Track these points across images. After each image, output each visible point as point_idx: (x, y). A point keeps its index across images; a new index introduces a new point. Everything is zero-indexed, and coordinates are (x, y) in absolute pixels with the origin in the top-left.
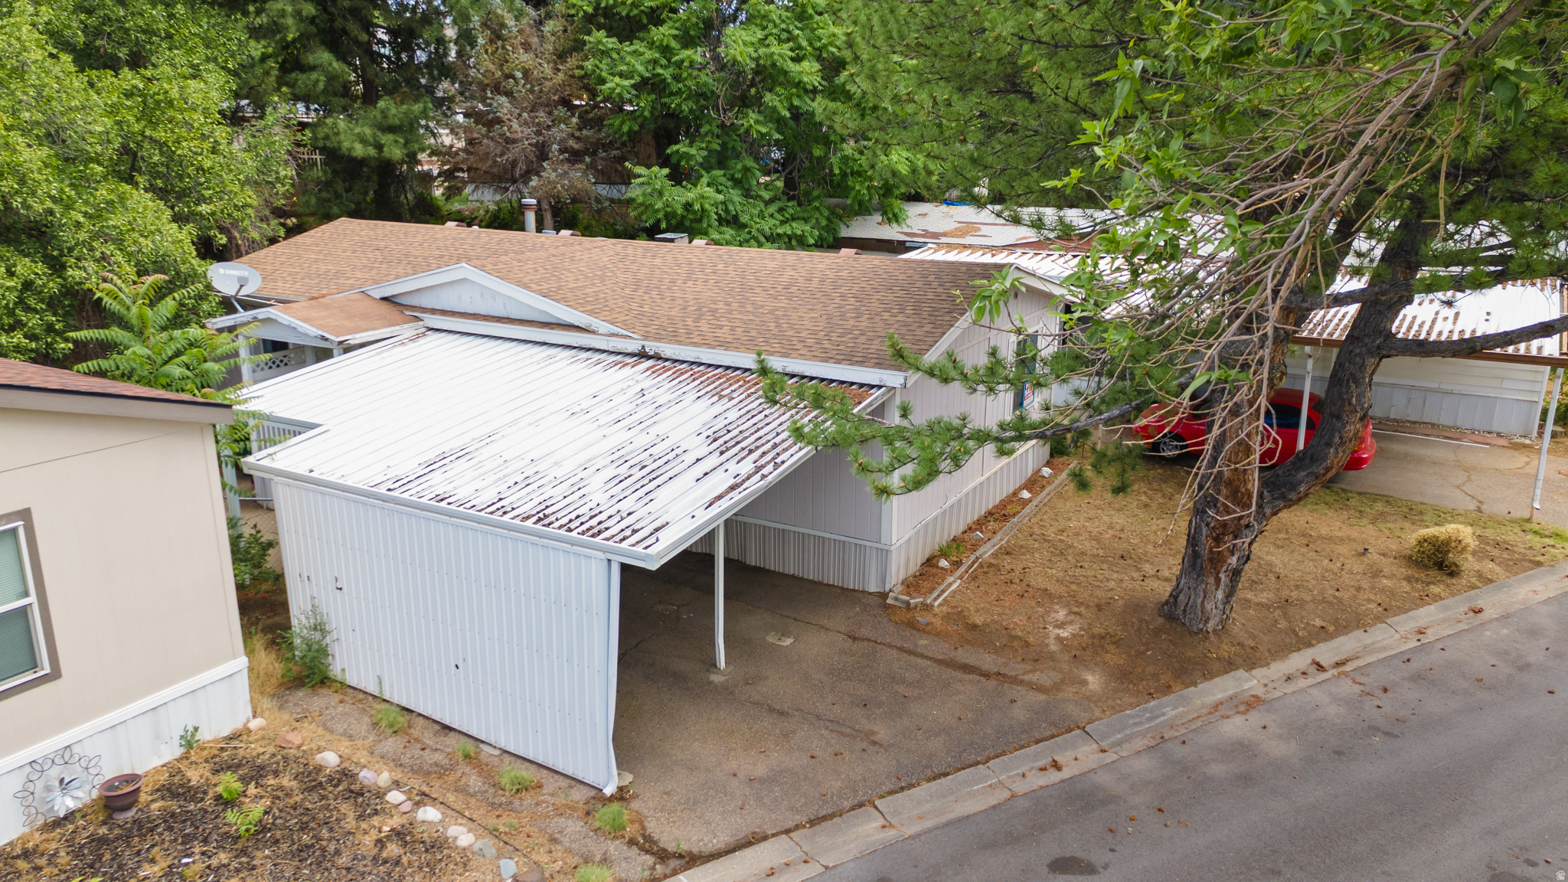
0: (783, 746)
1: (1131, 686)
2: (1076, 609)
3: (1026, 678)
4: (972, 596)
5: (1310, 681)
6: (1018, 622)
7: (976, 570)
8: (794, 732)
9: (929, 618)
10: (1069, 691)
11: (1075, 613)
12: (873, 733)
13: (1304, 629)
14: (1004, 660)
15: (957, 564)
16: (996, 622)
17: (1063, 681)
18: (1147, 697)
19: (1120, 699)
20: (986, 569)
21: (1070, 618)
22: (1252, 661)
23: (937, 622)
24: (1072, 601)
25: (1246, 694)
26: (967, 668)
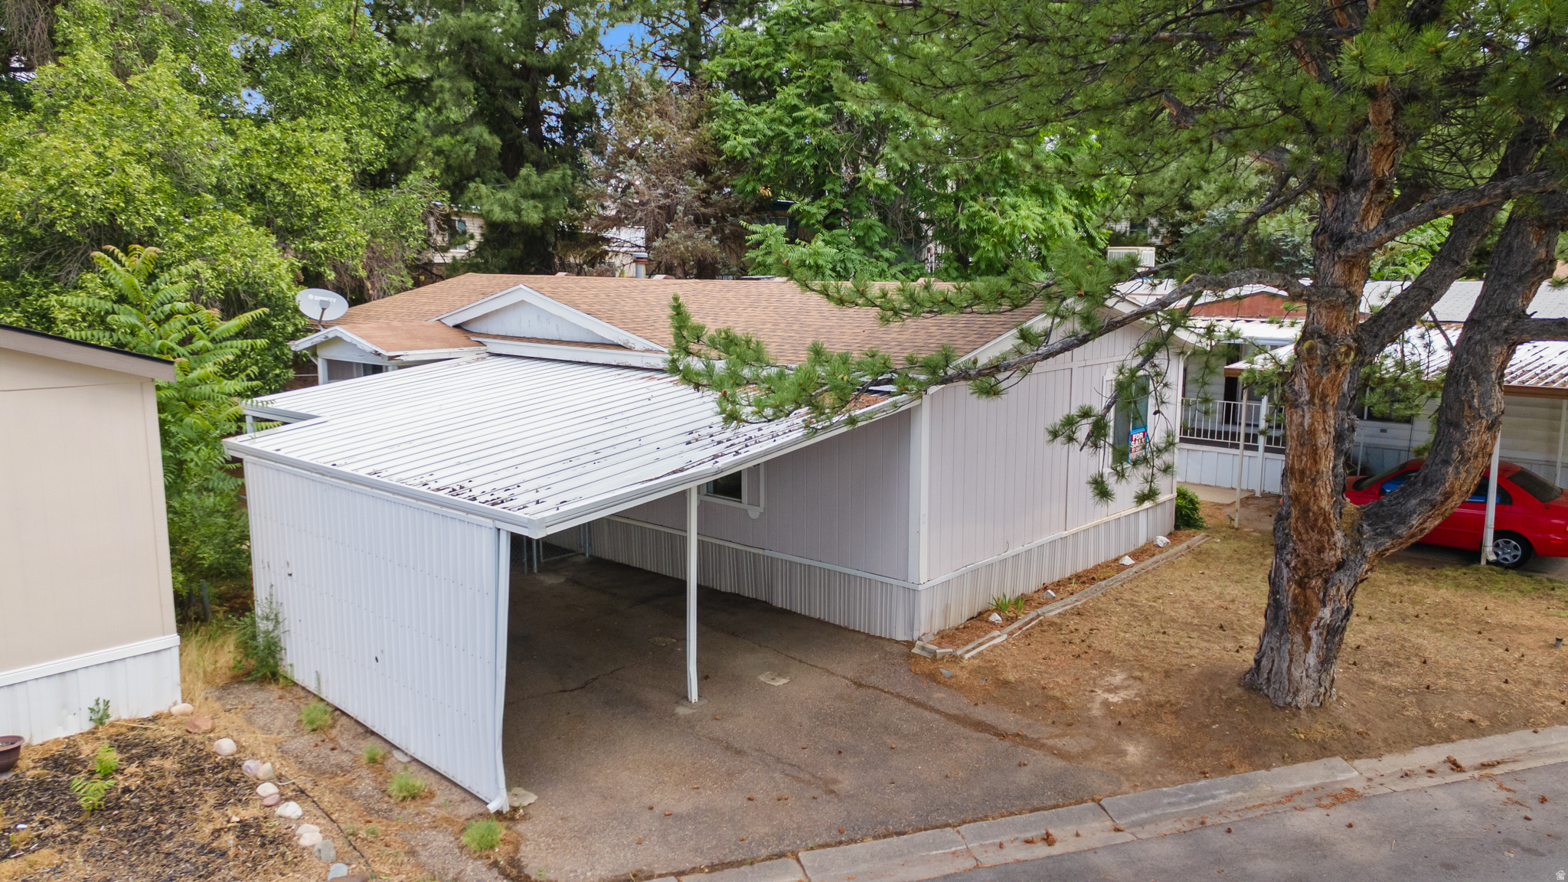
0: (722, 784)
1: (1181, 763)
2: (1138, 674)
3: (1050, 742)
4: (1016, 652)
5: (1436, 780)
6: (1060, 682)
7: (1032, 628)
8: (741, 772)
9: (956, 671)
10: (1100, 761)
11: (1135, 678)
12: (835, 781)
13: (1444, 720)
14: (1030, 721)
15: (1010, 620)
16: (1033, 680)
17: (1094, 749)
18: (1197, 776)
19: (1162, 775)
20: (1045, 628)
21: (1126, 683)
22: (1355, 748)
23: (963, 675)
24: (1136, 667)
25: (1338, 786)
26: (980, 726)
